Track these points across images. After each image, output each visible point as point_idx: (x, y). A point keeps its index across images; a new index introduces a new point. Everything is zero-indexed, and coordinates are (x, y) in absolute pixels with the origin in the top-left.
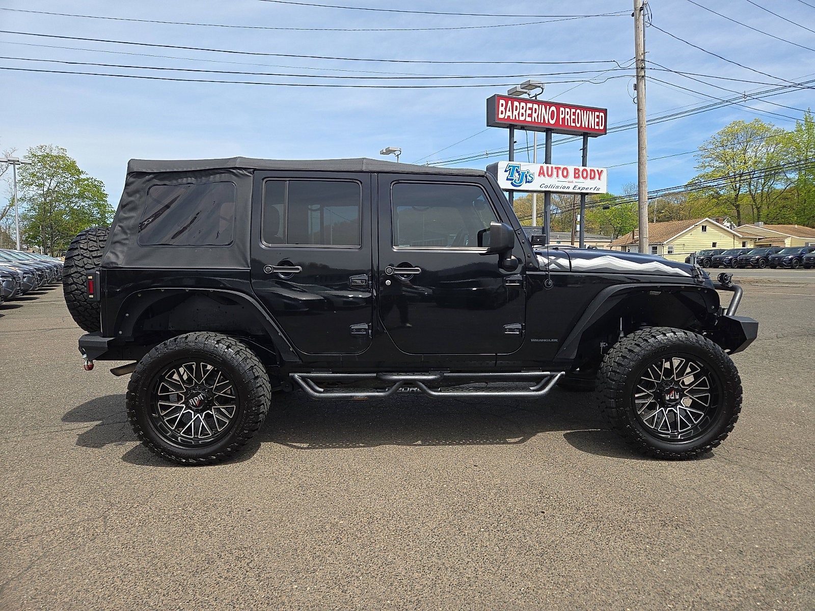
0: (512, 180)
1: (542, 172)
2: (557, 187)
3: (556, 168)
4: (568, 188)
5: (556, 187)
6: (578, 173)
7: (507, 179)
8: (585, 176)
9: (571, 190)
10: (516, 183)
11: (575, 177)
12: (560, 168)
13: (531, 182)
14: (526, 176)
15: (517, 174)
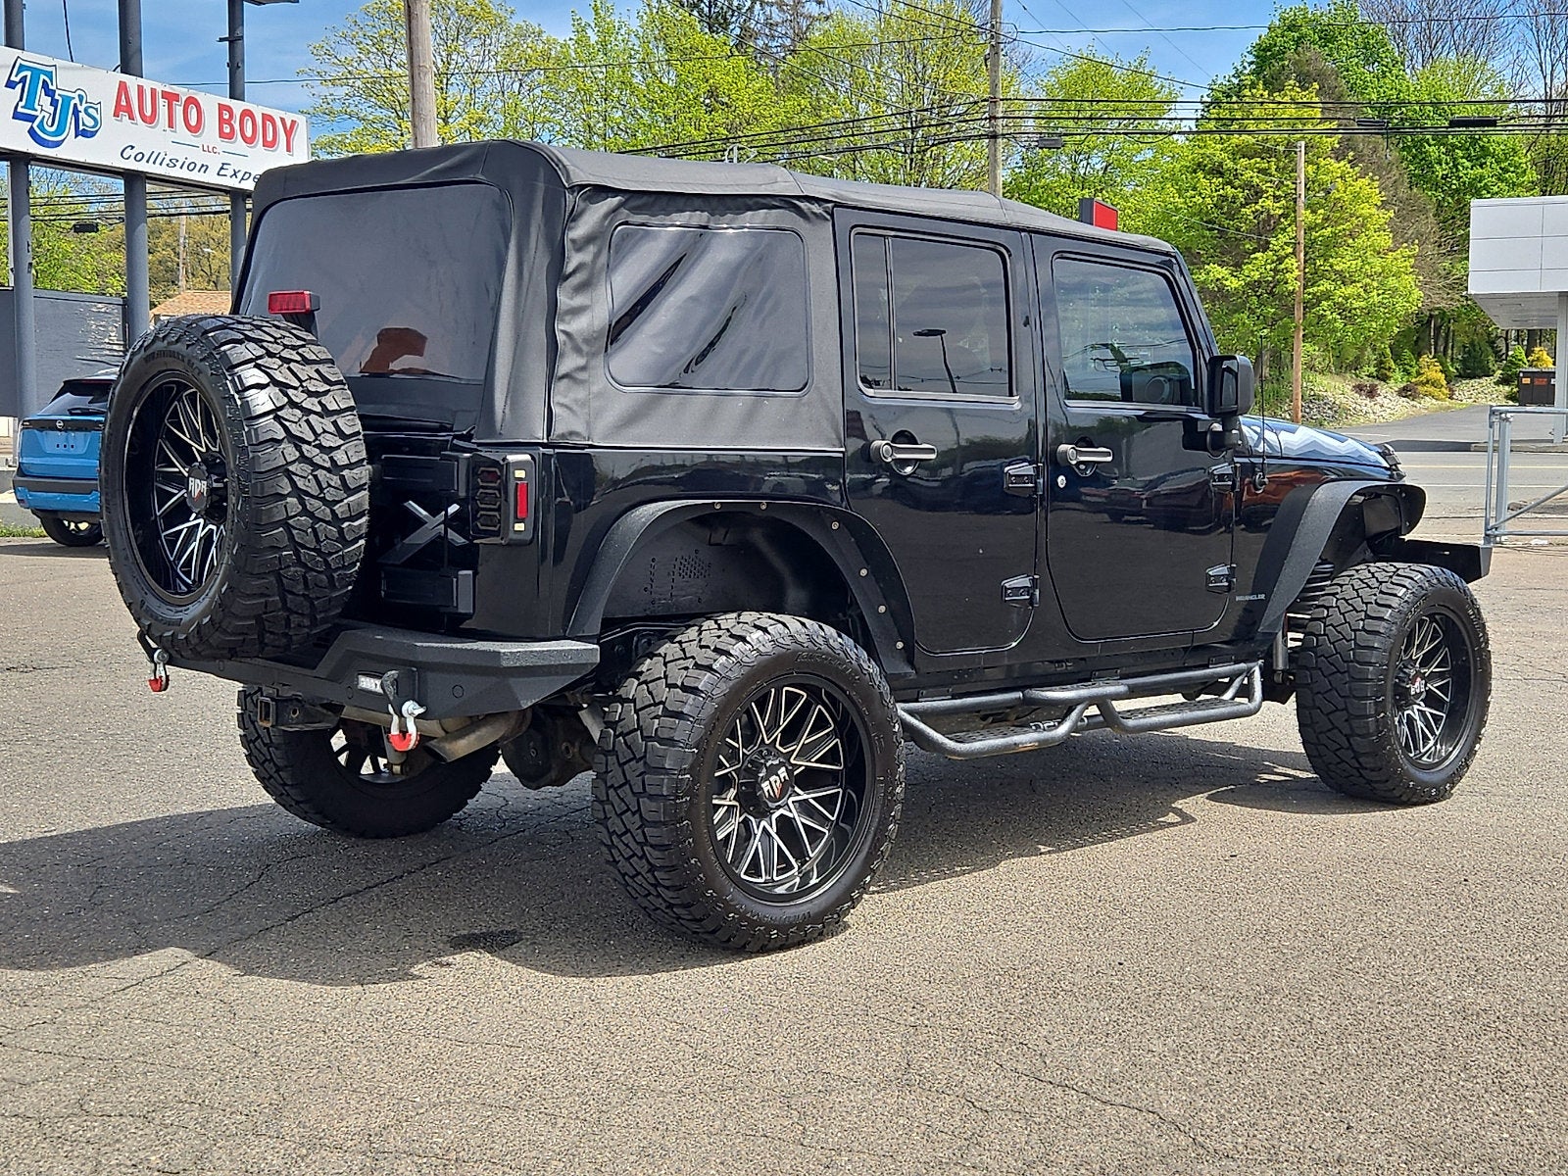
0: (31, 119)
1: (124, 103)
2: (173, 163)
3: (165, 95)
4: (205, 168)
5: (167, 161)
6: (229, 122)
7: (17, 116)
8: (249, 133)
9: (210, 178)
10: (44, 131)
11: (222, 134)
12: (176, 97)
13: (93, 134)
14: (76, 112)
15: (46, 101)
